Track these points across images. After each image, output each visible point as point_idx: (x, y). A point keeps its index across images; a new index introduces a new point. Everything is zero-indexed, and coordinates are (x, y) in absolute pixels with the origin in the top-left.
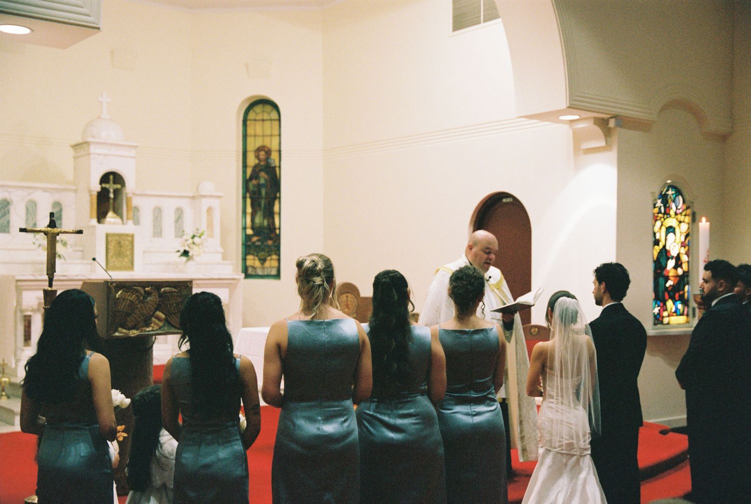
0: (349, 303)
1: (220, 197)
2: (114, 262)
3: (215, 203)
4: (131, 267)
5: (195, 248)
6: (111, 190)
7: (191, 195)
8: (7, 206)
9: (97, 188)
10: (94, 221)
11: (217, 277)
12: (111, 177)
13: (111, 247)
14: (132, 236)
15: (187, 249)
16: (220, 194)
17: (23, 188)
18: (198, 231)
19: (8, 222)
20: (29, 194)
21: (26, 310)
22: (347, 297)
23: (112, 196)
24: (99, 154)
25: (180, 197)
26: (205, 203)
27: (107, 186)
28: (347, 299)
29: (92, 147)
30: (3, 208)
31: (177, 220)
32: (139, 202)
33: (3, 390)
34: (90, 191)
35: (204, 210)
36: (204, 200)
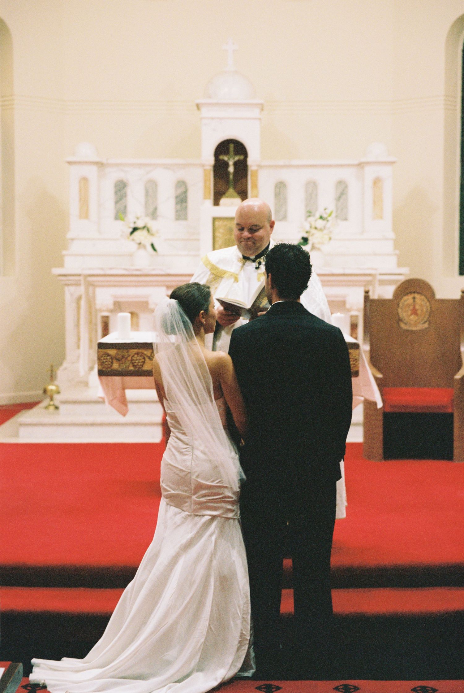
0: (417, 307)
1: (392, 163)
3: (385, 172)
5: (317, 234)
6: (231, 163)
7: (356, 162)
8: (124, 188)
9: (210, 160)
10: (210, 202)
11: (341, 271)
12: (232, 146)
13: (217, 234)
16: (391, 159)
17: (141, 165)
18: (327, 211)
19: (125, 207)
20: (148, 173)
22: (414, 298)
23: (231, 169)
24: (213, 118)
25: (341, 166)
26: (370, 173)
27: (226, 158)
28: (414, 301)
29: (204, 110)
30: (119, 190)
31: (340, 197)
32: (285, 175)
33: (52, 399)
34: (203, 165)
35: (369, 182)
36: (367, 169)
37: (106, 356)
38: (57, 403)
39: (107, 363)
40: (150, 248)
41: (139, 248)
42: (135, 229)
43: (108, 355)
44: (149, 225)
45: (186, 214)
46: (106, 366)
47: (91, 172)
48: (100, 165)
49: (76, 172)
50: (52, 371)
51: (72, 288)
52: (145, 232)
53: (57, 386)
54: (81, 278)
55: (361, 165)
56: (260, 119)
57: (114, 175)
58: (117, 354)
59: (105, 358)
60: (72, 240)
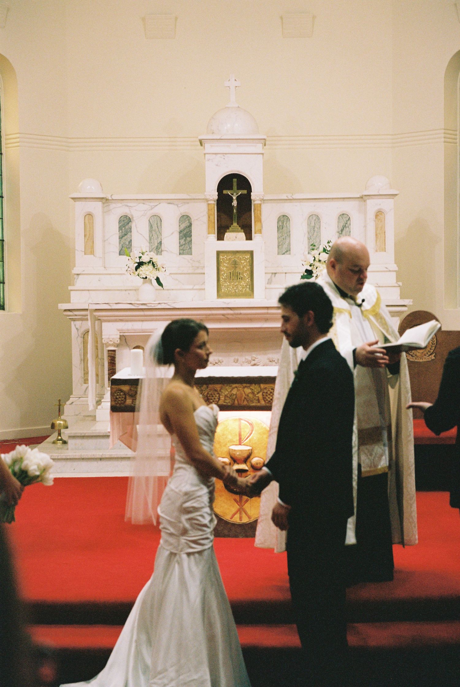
1: (394, 196)
2: (228, 287)
3: (387, 205)
4: (250, 292)
7: (359, 196)
8: (128, 223)
9: (215, 195)
10: (214, 236)
12: (235, 180)
13: (222, 268)
14: (251, 253)
15: (310, 268)
16: (393, 192)
17: (144, 201)
18: (331, 244)
19: (130, 242)
20: (152, 209)
21: (108, 345)
23: (235, 203)
24: (216, 154)
25: (344, 199)
26: (372, 205)
27: (229, 192)
29: (207, 146)
30: (124, 226)
31: (342, 231)
32: (287, 209)
33: (60, 434)
34: (207, 200)
35: (371, 215)
36: (369, 202)
37: (120, 392)
38: (65, 438)
39: (120, 399)
40: (155, 282)
41: (144, 283)
42: (140, 264)
43: (121, 391)
44: (154, 260)
45: (190, 248)
46: (119, 402)
47: (96, 208)
48: (104, 200)
49: (81, 208)
50: (60, 405)
51: (78, 323)
52: (150, 266)
53: (65, 421)
54: (88, 313)
55: (362, 198)
56: (263, 154)
57: (119, 211)
58: (131, 389)
59: (118, 394)
60: (78, 275)
